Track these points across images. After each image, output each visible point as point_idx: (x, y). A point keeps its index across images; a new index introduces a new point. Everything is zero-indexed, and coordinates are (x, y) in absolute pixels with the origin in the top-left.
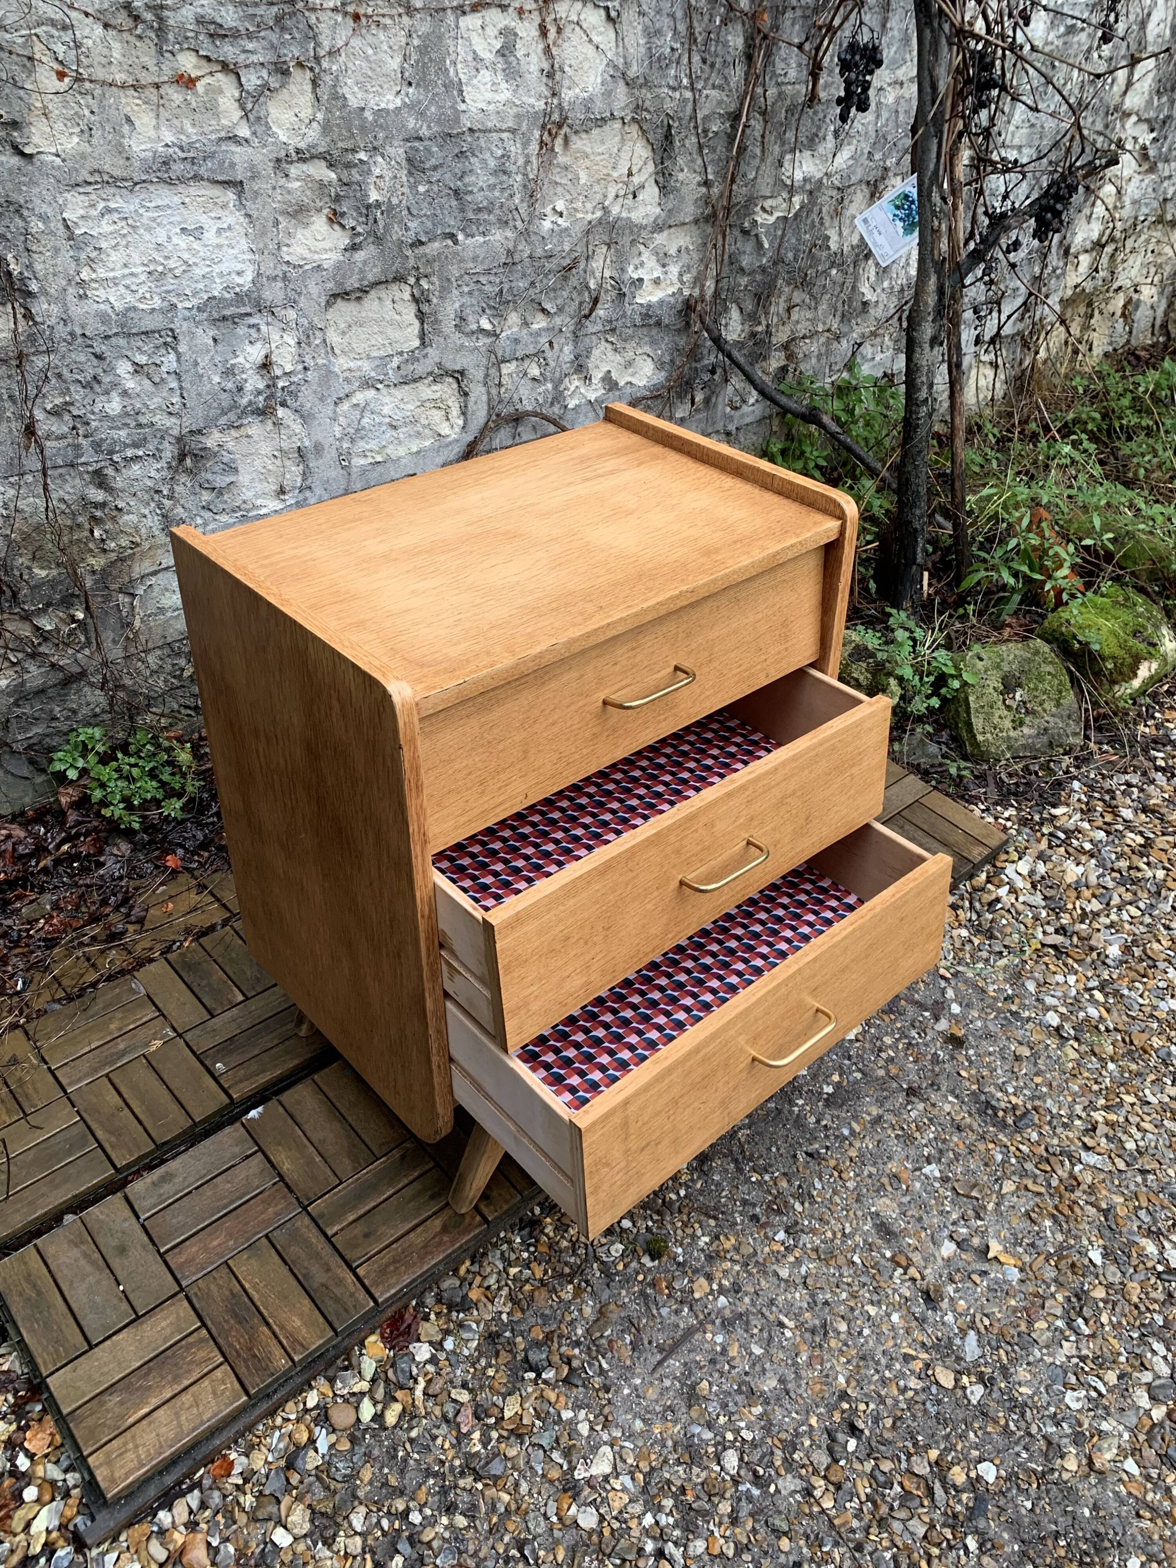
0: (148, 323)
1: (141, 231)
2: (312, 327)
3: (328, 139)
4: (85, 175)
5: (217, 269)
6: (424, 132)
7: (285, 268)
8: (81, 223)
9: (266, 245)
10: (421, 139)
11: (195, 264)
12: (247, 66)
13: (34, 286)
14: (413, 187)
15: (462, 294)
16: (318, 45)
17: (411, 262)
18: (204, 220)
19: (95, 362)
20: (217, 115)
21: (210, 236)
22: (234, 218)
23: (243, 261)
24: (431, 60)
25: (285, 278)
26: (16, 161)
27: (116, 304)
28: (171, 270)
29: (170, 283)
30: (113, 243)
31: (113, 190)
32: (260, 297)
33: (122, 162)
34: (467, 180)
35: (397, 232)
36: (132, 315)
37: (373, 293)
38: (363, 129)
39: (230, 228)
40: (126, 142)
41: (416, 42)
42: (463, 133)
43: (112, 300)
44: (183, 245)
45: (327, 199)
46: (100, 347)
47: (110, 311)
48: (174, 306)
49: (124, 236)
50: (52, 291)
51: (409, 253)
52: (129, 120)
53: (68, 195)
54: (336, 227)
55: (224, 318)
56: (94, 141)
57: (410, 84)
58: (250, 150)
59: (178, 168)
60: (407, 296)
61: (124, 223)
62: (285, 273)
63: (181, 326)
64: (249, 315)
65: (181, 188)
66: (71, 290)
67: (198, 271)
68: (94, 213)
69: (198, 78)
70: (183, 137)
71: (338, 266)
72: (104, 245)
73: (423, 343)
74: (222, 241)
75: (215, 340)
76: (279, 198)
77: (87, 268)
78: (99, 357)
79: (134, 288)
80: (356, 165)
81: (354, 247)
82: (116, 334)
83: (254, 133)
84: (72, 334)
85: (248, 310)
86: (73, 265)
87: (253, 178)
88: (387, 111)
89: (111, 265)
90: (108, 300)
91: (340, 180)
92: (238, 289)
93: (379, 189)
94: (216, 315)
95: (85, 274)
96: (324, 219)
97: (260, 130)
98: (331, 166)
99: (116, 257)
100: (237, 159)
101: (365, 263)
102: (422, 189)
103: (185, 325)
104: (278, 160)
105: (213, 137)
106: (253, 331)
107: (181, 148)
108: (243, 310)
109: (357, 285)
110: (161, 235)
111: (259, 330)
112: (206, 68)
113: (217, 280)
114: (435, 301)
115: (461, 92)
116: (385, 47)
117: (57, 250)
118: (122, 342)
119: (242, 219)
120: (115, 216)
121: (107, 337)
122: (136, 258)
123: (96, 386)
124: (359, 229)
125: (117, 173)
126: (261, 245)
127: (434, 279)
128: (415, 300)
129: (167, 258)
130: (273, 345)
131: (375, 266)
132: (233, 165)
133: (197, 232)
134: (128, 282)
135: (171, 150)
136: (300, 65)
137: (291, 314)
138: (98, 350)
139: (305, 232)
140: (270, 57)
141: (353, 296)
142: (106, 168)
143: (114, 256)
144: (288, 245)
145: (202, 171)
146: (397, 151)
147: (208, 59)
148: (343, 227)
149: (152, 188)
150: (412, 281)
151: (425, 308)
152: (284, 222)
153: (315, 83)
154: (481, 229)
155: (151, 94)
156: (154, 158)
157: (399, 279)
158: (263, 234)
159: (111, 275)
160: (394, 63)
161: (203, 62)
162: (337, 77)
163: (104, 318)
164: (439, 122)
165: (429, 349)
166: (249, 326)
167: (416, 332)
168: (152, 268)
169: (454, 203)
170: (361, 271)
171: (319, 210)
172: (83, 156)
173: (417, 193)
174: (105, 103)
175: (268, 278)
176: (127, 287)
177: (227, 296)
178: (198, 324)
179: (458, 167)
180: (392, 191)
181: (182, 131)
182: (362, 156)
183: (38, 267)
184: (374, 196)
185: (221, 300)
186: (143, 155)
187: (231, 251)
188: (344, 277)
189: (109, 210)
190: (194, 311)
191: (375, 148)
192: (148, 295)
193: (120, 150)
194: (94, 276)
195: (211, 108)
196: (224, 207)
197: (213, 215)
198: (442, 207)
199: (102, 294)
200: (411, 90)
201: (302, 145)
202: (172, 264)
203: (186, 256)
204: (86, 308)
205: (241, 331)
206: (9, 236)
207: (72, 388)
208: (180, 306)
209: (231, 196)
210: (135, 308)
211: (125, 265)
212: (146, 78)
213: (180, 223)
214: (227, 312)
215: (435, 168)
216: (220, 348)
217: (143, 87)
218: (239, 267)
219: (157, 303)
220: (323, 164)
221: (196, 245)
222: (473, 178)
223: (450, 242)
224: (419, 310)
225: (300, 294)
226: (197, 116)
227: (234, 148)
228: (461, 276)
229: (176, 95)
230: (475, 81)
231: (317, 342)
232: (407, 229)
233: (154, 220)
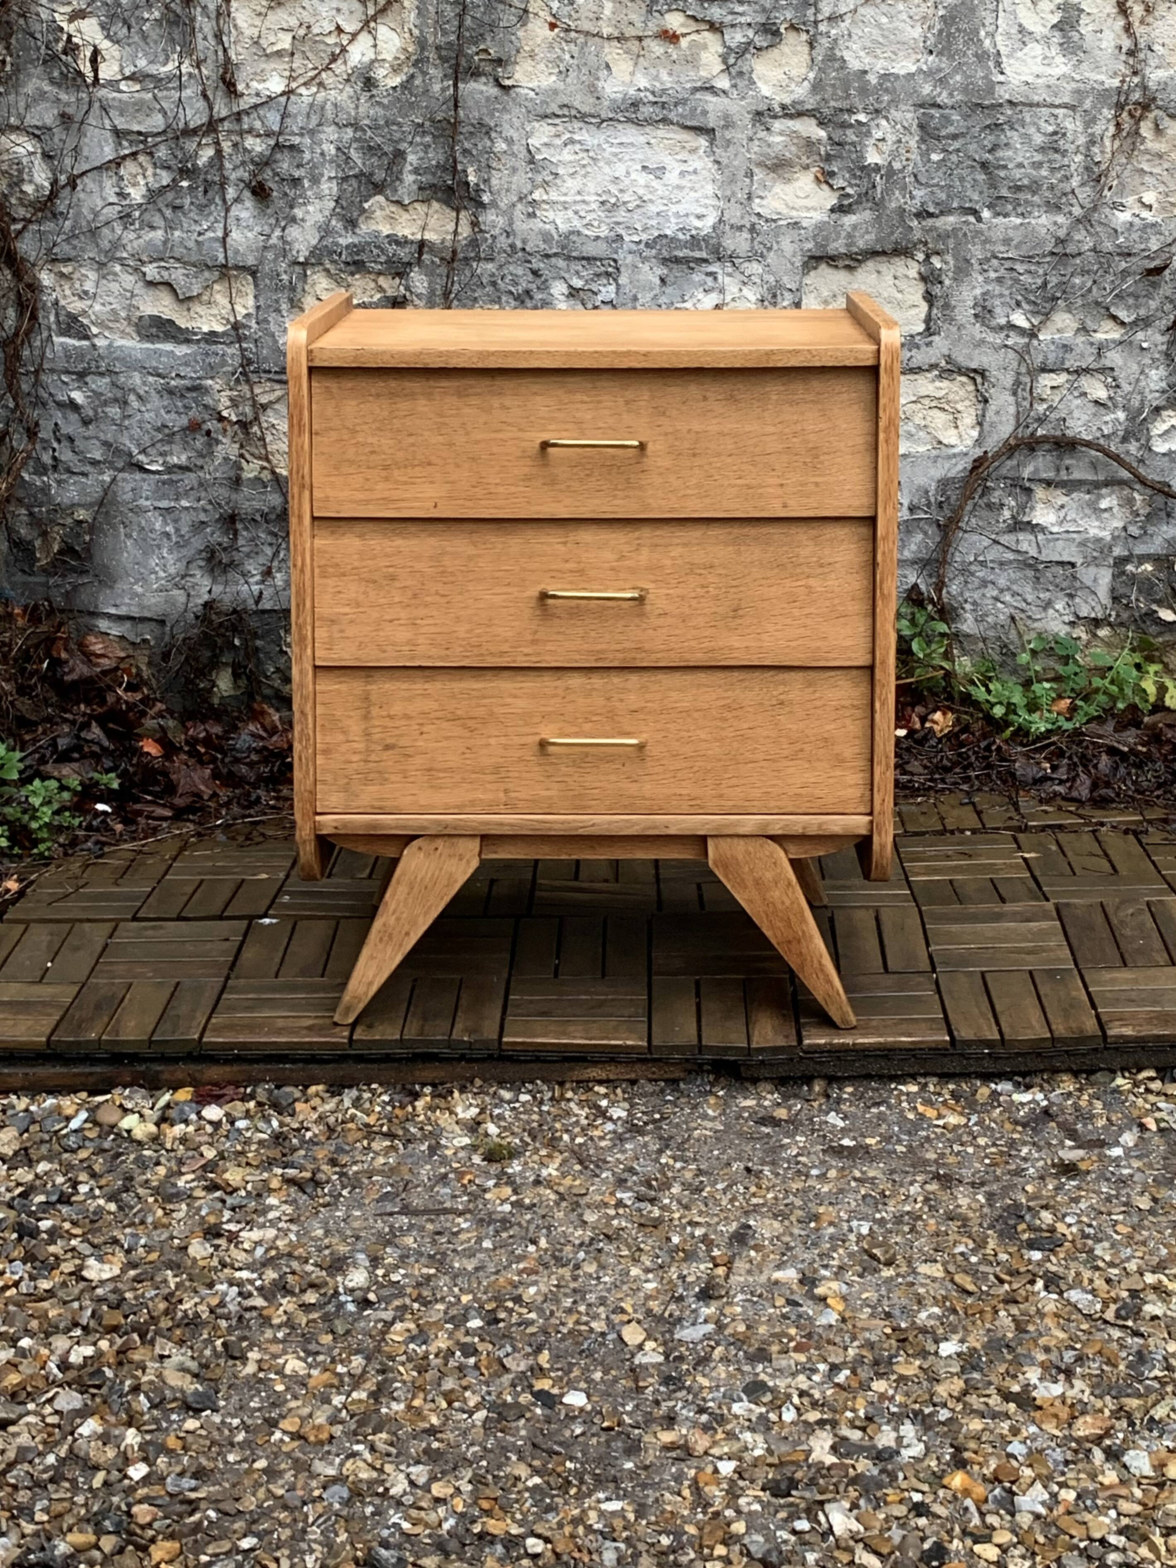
0: (590, 250)
1: (601, 164)
2: (779, 285)
3: (818, 98)
4: (554, 108)
5: (674, 208)
6: (943, 98)
7: (754, 219)
8: (543, 149)
9: (734, 194)
10: (939, 106)
11: (651, 201)
12: (733, 26)
13: (486, 198)
14: (925, 155)
15: (987, 281)
16: (817, 11)
17: (917, 235)
18: (668, 161)
19: (531, 277)
20: (697, 68)
21: (672, 177)
22: (701, 163)
23: (706, 206)
24: (958, 30)
25: (753, 229)
26: (494, 91)
27: (560, 226)
28: (624, 203)
29: (621, 215)
30: (571, 171)
31: (581, 124)
32: (719, 244)
33: (592, 100)
34: (1000, 154)
35: (897, 200)
36: (573, 238)
37: (870, 265)
38: (864, 91)
39: (695, 172)
40: (600, 84)
41: (940, 13)
42: (1001, 105)
43: (558, 222)
44: (642, 182)
45: (817, 158)
46: (536, 264)
47: (554, 232)
48: (620, 237)
49: (584, 166)
50: (502, 205)
51: (915, 223)
52: (608, 66)
53: (536, 124)
54: (825, 187)
55: (677, 260)
56: (569, 80)
57: (931, 52)
58: (726, 100)
59: (646, 111)
60: (913, 273)
61: (585, 155)
62: (753, 225)
63: (625, 258)
64: (705, 261)
65: (648, 129)
66: (519, 206)
67: (653, 209)
68: (558, 142)
69: (684, 35)
70: (657, 84)
71: (820, 227)
72: (561, 171)
73: (928, 329)
74: (683, 182)
75: (662, 280)
76: (756, 149)
77: (541, 190)
78: (535, 273)
79: (583, 214)
80: (851, 126)
81: (840, 209)
82: (556, 255)
83: (734, 86)
84: (512, 246)
85: (704, 255)
86: (529, 187)
87: (726, 127)
88: (897, 77)
89: (564, 190)
90: (554, 222)
91: (830, 138)
92: (694, 232)
93: (880, 152)
94: (665, 254)
95: (537, 195)
96: (812, 177)
97: (741, 83)
98: (821, 124)
99: (572, 184)
100: (710, 108)
101: (855, 227)
102: (935, 157)
103: (630, 258)
104: (759, 113)
105: (688, 86)
106: (709, 280)
107: (653, 93)
108: (697, 254)
109: (843, 250)
110: (620, 170)
111: (715, 279)
112: (693, 26)
113: (673, 220)
114: (947, 282)
115: (998, 64)
116: (904, 16)
117: (514, 170)
118: (561, 263)
119: (710, 165)
120: (577, 147)
121: (547, 256)
122: (592, 187)
123: (527, 301)
124: (849, 190)
125: (585, 109)
126: (728, 193)
127: (949, 258)
128: (923, 278)
129: (621, 191)
130: (728, 298)
131: (867, 232)
132: (705, 113)
133: (659, 172)
134: (578, 207)
135: (642, 94)
136: (793, 27)
137: (755, 268)
138: (535, 266)
139: (788, 188)
140: (761, 19)
141: (841, 263)
142: (576, 104)
143: (570, 183)
144: (762, 198)
145: (672, 116)
146: (907, 116)
147: (693, 17)
148: (831, 186)
149: (620, 127)
150: (921, 257)
151: (937, 290)
152: (759, 174)
153: (811, 45)
154: (1019, 210)
155: (634, 46)
156: (624, 100)
157: (902, 251)
158: (732, 180)
159: (562, 199)
160: (917, 32)
161: (691, 22)
162: (835, 40)
163: (547, 237)
164: (965, 90)
165: (936, 338)
166: (708, 274)
167: (923, 316)
168: (604, 198)
169: (981, 177)
170: (849, 236)
171: (806, 167)
172: (555, 92)
173: (929, 160)
174: (586, 50)
175: (732, 227)
176: (576, 213)
177: (681, 236)
178: (644, 260)
179: (989, 140)
180: (895, 155)
181: (657, 78)
182: (862, 117)
183: (494, 182)
184: (873, 158)
185: (673, 239)
186: (613, 96)
187: (692, 194)
188: (826, 239)
189: (572, 141)
190: (642, 246)
191: (877, 111)
192: (596, 224)
193: (593, 90)
194: (545, 197)
195: (692, 61)
196: (693, 151)
197: (678, 157)
198: (962, 179)
199: (551, 215)
200: (931, 58)
201: (787, 101)
202: (626, 197)
203: (641, 192)
204: (531, 225)
205: (697, 277)
206: (474, 152)
207: (504, 299)
208: (627, 238)
209: (702, 142)
210: (579, 233)
211: (579, 193)
212: (630, 32)
213: (642, 161)
214: (680, 254)
215: (955, 137)
216: (669, 290)
217: (626, 39)
218: (700, 211)
219: (604, 232)
220: (814, 122)
221: (655, 183)
222: (1010, 153)
223: (972, 219)
224: (927, 292)
225: (770, 249)
226: (675, 67)
227: (709, 97)
228: (988, 260)
229: (657, 48)
230: (1020, 54)
231: (785, 303)
232: (912, 198)
233: (616, 155)
